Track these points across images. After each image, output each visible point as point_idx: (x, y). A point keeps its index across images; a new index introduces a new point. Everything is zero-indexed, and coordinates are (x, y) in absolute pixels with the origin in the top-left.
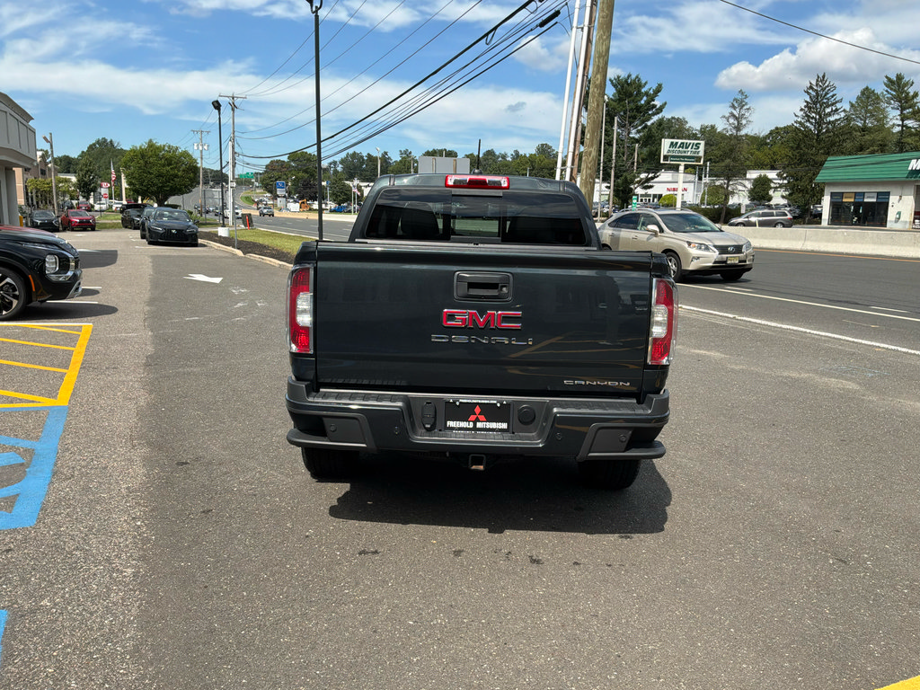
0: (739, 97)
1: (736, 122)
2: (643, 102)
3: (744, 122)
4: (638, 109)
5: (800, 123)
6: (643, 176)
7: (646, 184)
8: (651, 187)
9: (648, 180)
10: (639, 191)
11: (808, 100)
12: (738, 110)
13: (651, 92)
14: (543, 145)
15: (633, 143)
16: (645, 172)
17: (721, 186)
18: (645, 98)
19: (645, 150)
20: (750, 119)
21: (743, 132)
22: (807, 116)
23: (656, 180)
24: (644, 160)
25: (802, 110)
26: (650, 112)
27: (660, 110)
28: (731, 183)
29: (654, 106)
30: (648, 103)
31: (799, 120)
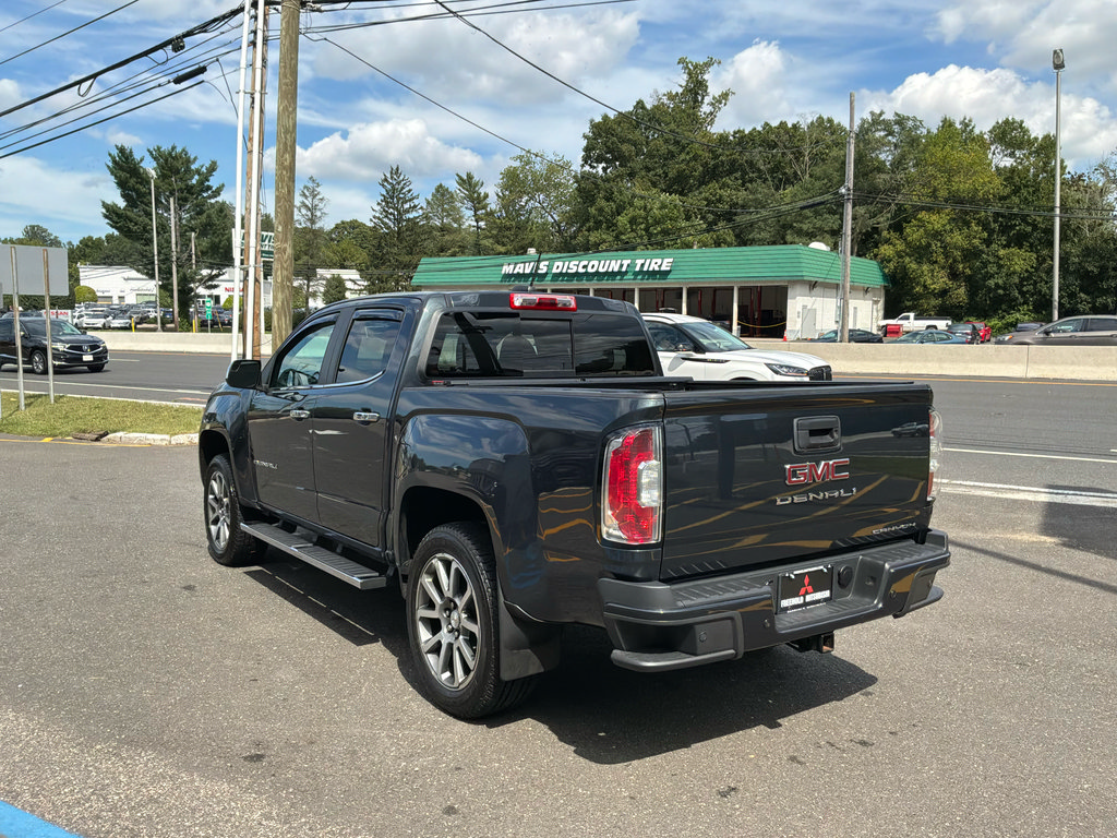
0: (310, 185)
1: (309, 213)
2: (194, 181)
3: (318, 214)
4: (190, 189)
5: (379, 218)
6: (205, 272)
7: (209, 282)
8: (216, 286)
9: (212, 278)
10: (201, 291)
11: (385, 193)
12: (310, 199)
13: (204, 170)
14: (33, 227)
15: (186, 231)
16: (208, 268)
17: (301, 287)
18: (197, 177)
19: (205, 242)
20: (324, 211)
21: (317, 226)
22: (384, 210)
23: (221, 278)
24: (202, 252)
25: (379, 204)
26: (205, 195)
27: (217, 193)
28: (311, 284)
29: (209, 188)
30: (201, 182)
31: (377, 215)
